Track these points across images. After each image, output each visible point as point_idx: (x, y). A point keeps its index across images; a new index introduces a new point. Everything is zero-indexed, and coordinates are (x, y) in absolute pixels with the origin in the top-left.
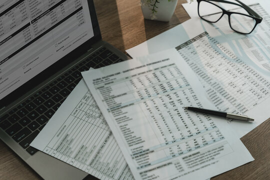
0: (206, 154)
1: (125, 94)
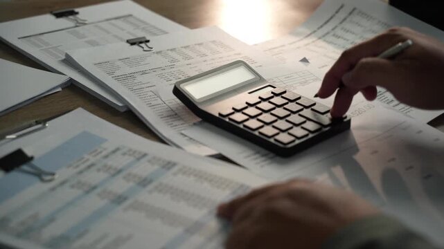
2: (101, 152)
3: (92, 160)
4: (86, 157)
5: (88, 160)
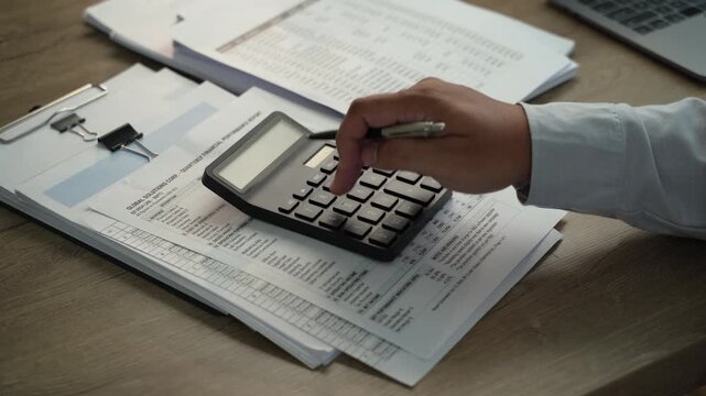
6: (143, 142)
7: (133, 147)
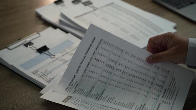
0: (170, 88)
1: (93, 87)
2: (72, 48)
3: (68, 51)
4: (67, 49)
5: (67, 51)
6: (50, 51)
7: (46, 52)
